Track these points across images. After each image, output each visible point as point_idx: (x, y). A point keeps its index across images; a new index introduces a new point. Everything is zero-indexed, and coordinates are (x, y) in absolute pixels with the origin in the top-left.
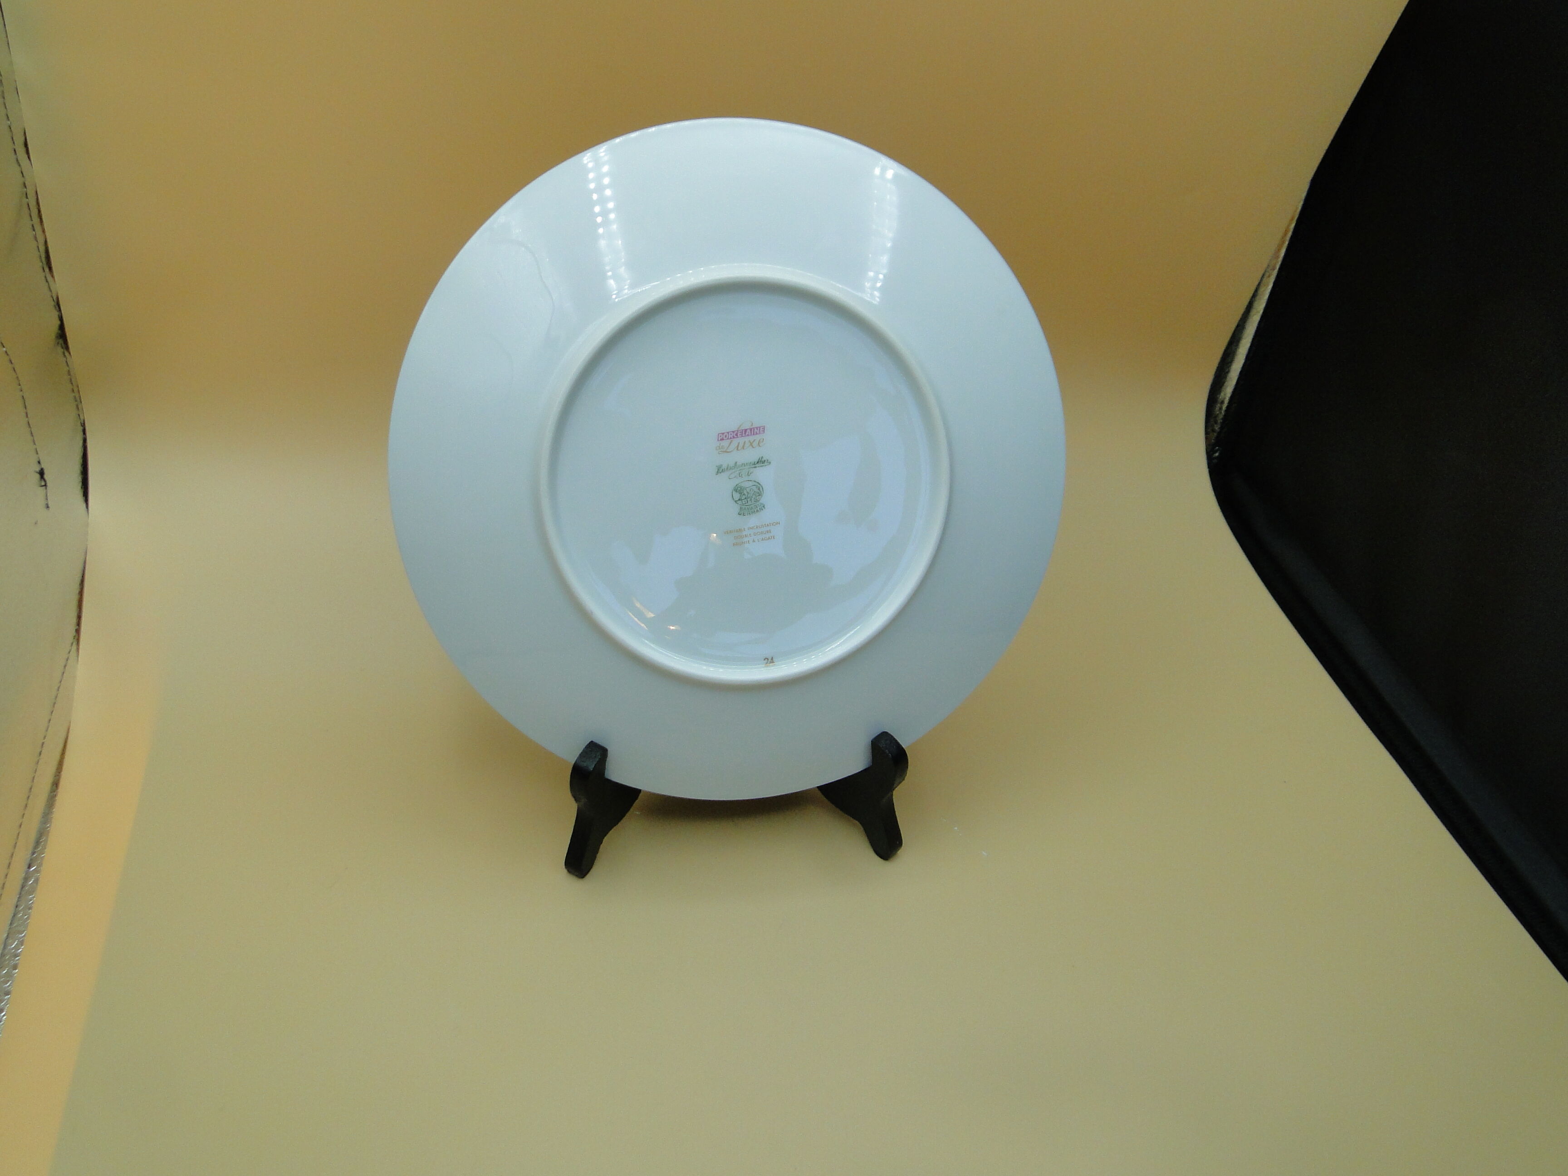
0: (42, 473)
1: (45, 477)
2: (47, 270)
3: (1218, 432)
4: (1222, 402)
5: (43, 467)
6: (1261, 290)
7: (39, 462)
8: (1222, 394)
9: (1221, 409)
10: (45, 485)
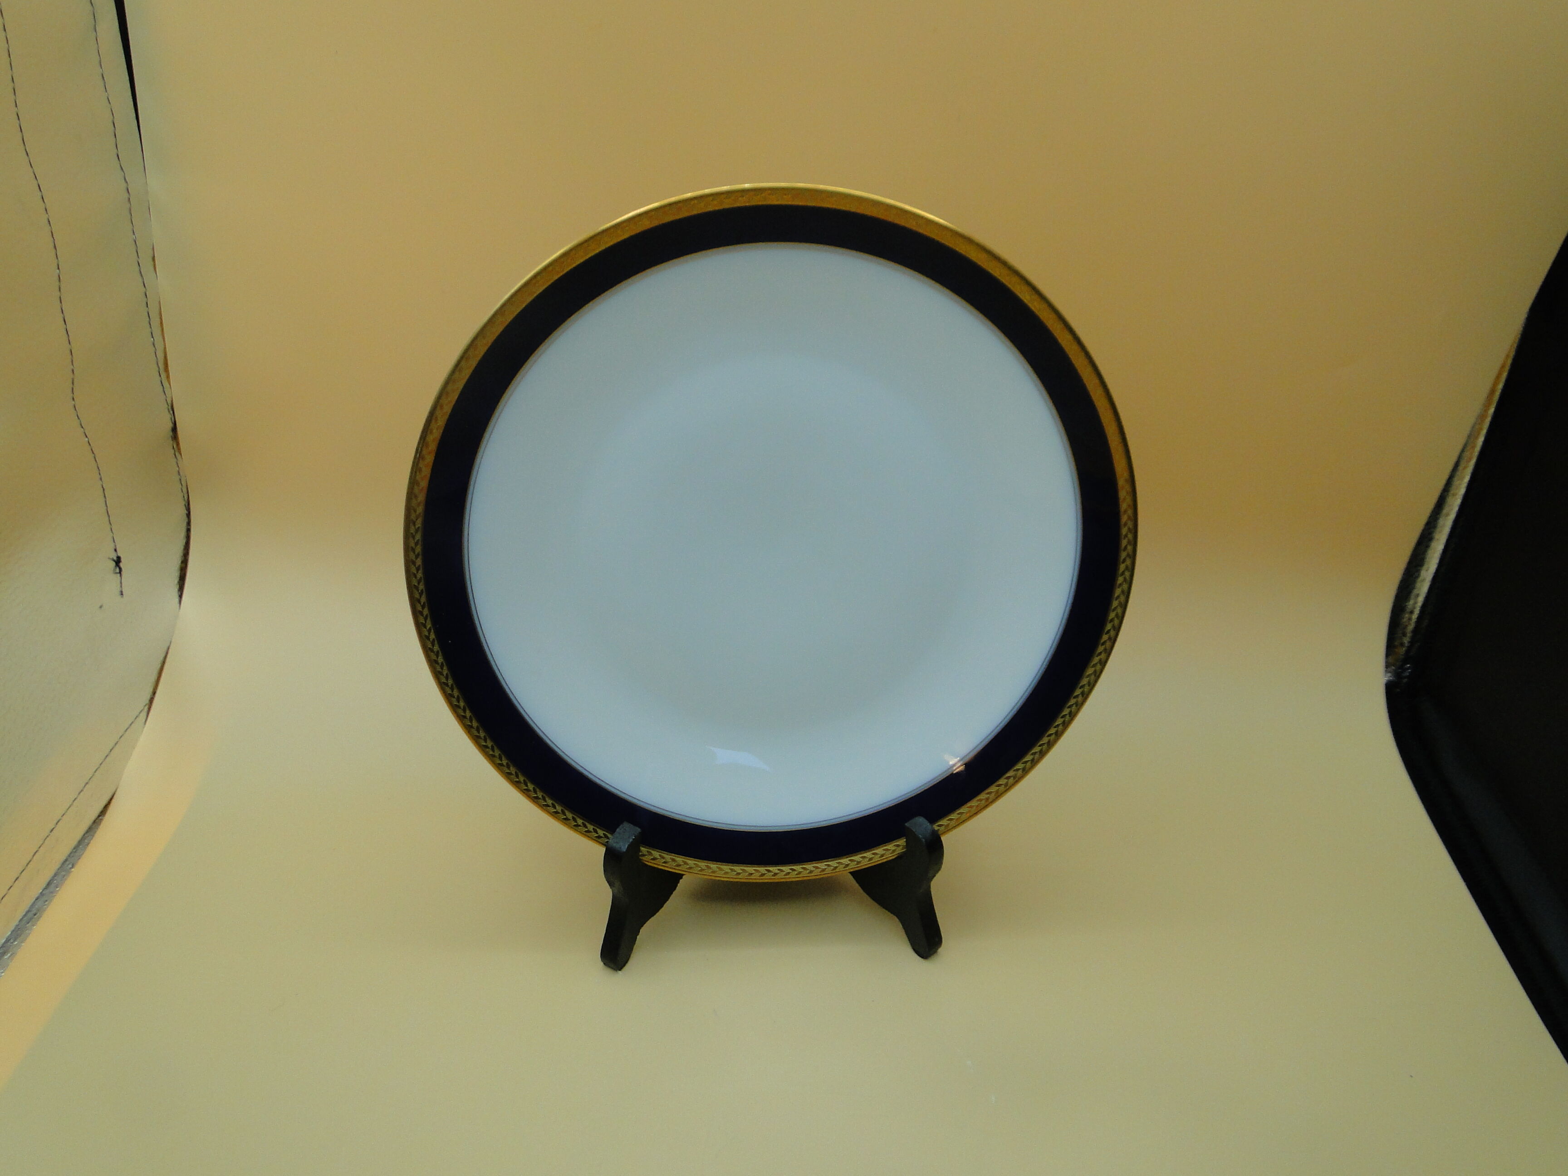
0: (118, 561)
1: (121, 565)
2: (163, 375)
3: (1408, 647)
4: (1412, 612)
5: (119, 555)
6: (1456, 482)
7: (116, 550)
8: (1411, 602)
9: (1410, 619)
10: (120, 572)
